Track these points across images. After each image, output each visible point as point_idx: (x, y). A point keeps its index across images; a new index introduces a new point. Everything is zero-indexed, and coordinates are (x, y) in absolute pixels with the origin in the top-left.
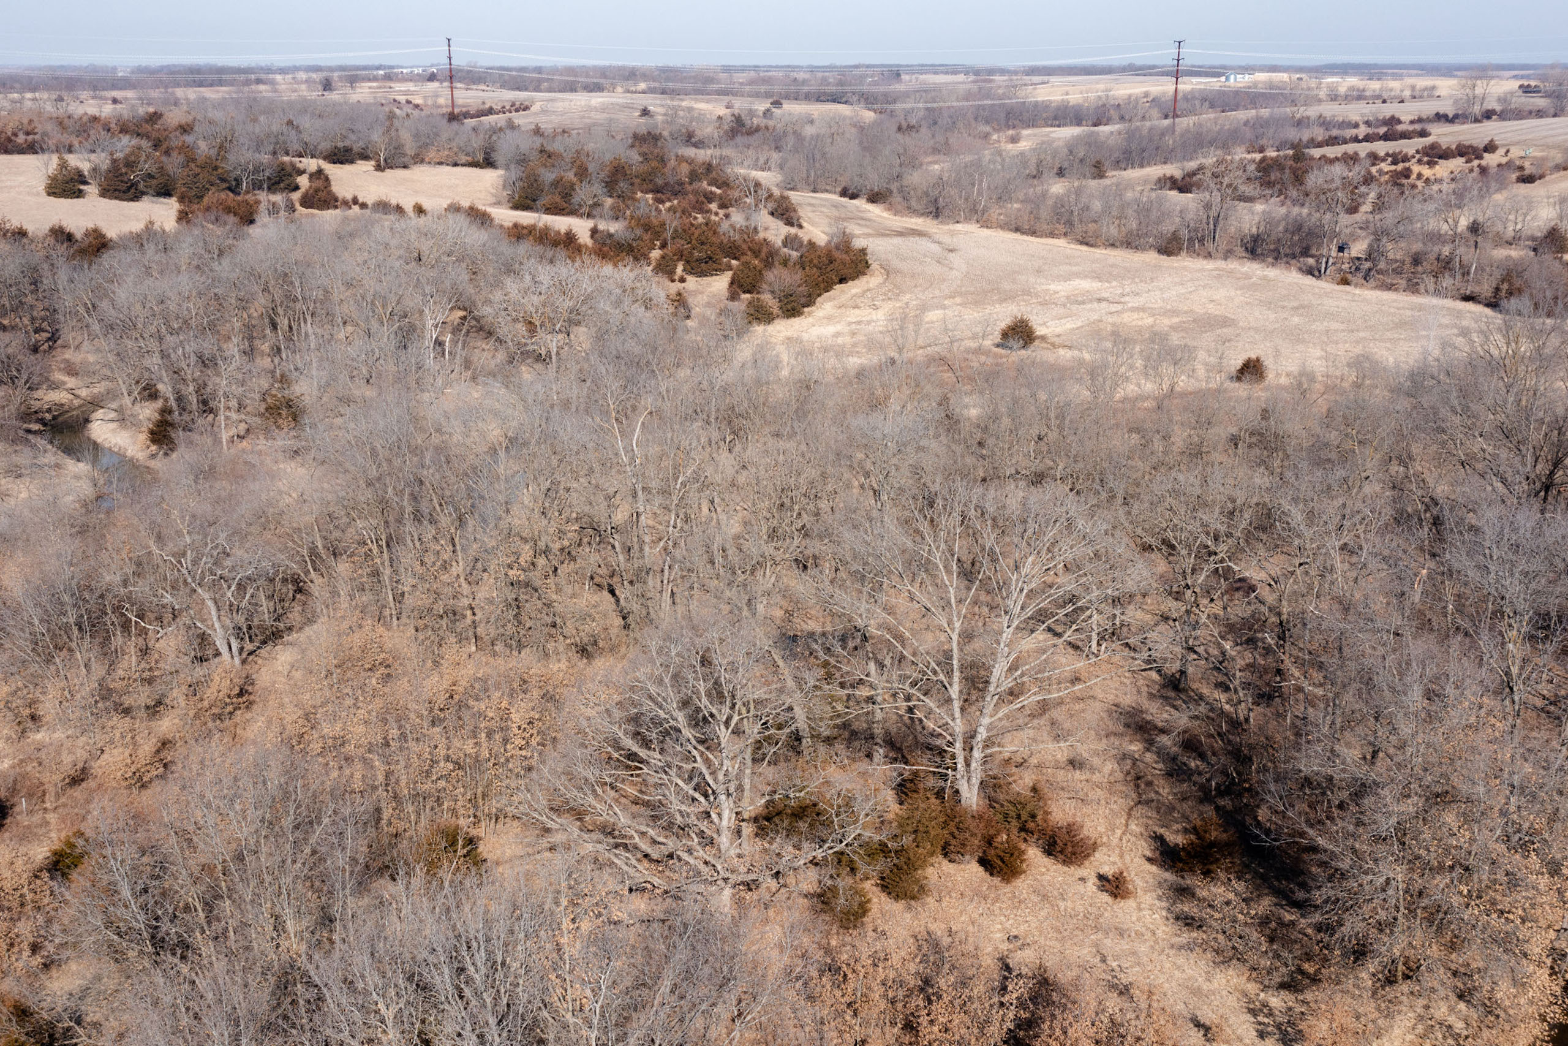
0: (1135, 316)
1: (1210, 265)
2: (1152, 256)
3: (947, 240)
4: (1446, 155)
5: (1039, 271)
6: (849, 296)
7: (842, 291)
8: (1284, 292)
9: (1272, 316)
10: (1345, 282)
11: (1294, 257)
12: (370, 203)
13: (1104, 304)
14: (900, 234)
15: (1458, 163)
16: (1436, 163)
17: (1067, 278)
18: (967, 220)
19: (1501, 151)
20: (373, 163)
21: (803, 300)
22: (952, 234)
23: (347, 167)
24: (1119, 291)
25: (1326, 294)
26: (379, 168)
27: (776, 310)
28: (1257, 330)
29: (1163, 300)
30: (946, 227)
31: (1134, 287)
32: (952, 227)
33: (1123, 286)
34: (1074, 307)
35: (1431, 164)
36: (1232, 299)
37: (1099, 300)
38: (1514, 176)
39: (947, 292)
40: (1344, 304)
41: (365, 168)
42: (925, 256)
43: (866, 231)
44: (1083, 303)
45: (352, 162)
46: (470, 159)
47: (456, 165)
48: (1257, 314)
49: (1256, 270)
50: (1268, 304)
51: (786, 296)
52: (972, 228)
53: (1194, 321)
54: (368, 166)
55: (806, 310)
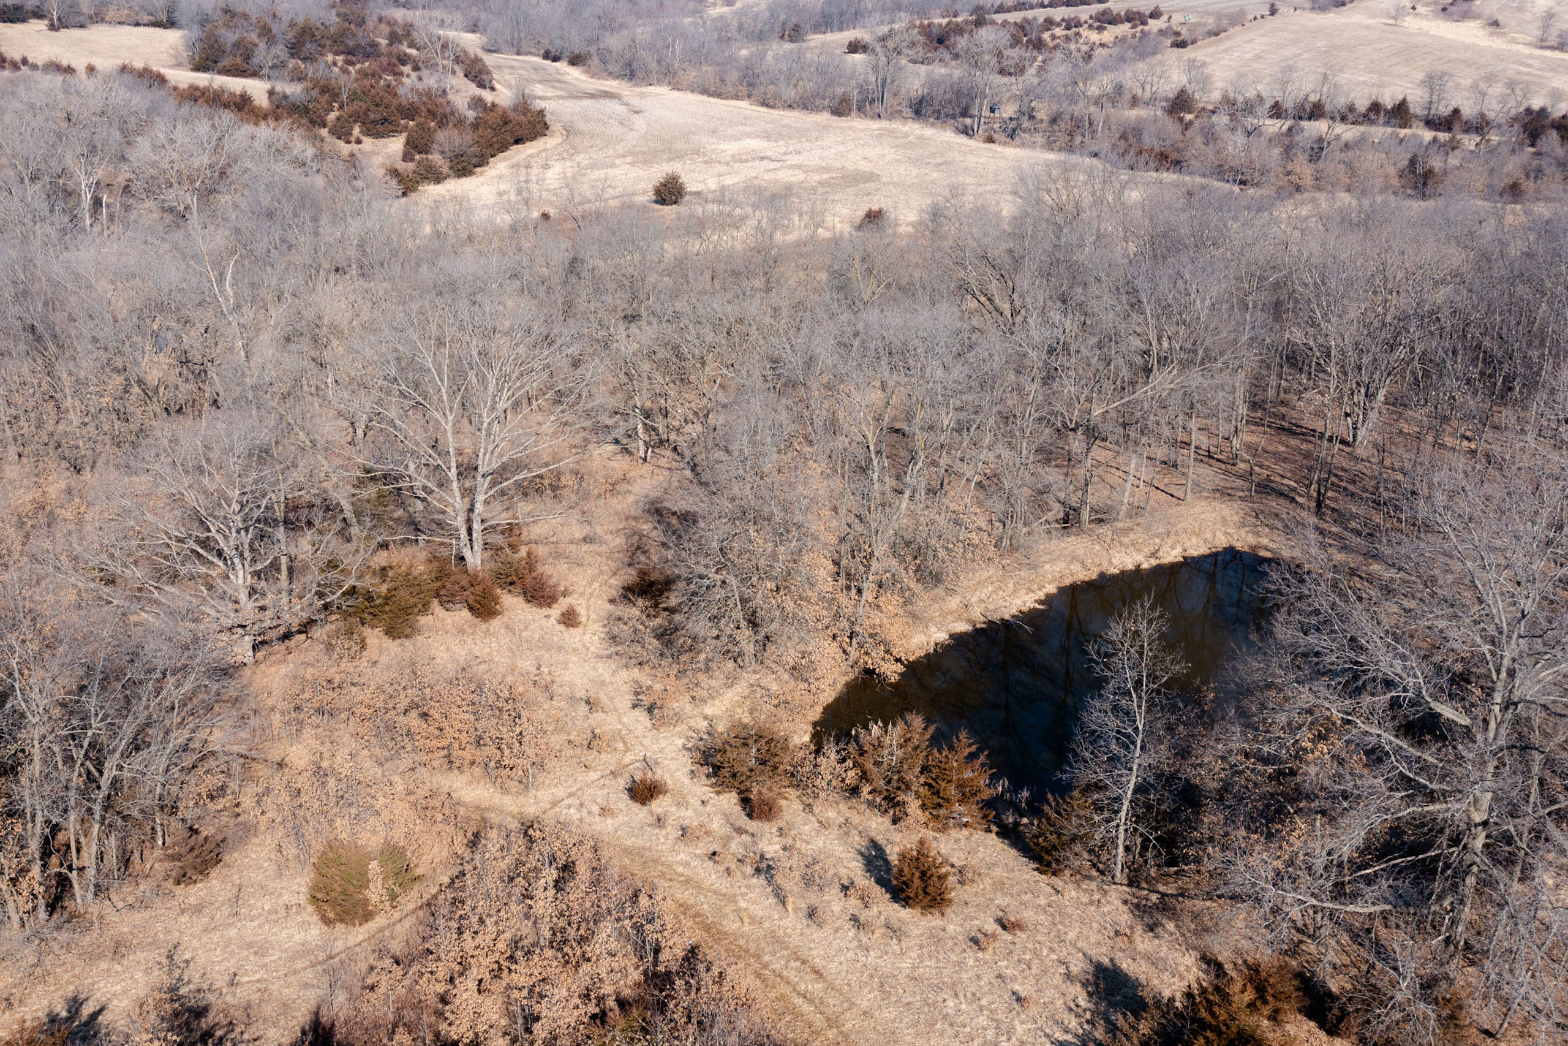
0: (790, 172)
1: (875, 125)
2: (825, 117)
3: (636, 102)
4: (1114, 21)
5: (714, 132)
6: (523, 156)
7: (518, 151)
8: (934, 149)
9: (915, 171)
10: (990, 140)
11: (953, 117)
12: (40, 63)
13: (766, 162)
14: (592, 96)
15: (1124, 29)
16: (1105, 28)
17: (738, 139)
18: (660, 82)
19: (1165, 18)
20: (46, 22)
21: (474, 161)
22: (642, 96)
23: (19, 27)
24: (784, 149)
25: (971, 152)
26: (52, 27)
27: (445, 170)
28: (896, 185)
29: (821, 158)
30: (638, 90)
31: (798, 147)
32: (644, 89)
33: (787, 145)
34: (736, 165)
35: (1100, 29)
36: (884, 156)
37: (762, 158)
38: (1169, 42)
39: (621, 151)
40: (983, 160)
41: (38, 28)
42: (610, 117)
43: (559, 93)
44: (747, 161)
45: (23, 20)
46: (152, 18)
47: (138, 24)
48: (902, 171)
49: (915, 129)
50: (915, 162)
51: (456, 156)
52: (663, 91)
53: (843, 177)
54: (40, 25)
55: (478, 170)
